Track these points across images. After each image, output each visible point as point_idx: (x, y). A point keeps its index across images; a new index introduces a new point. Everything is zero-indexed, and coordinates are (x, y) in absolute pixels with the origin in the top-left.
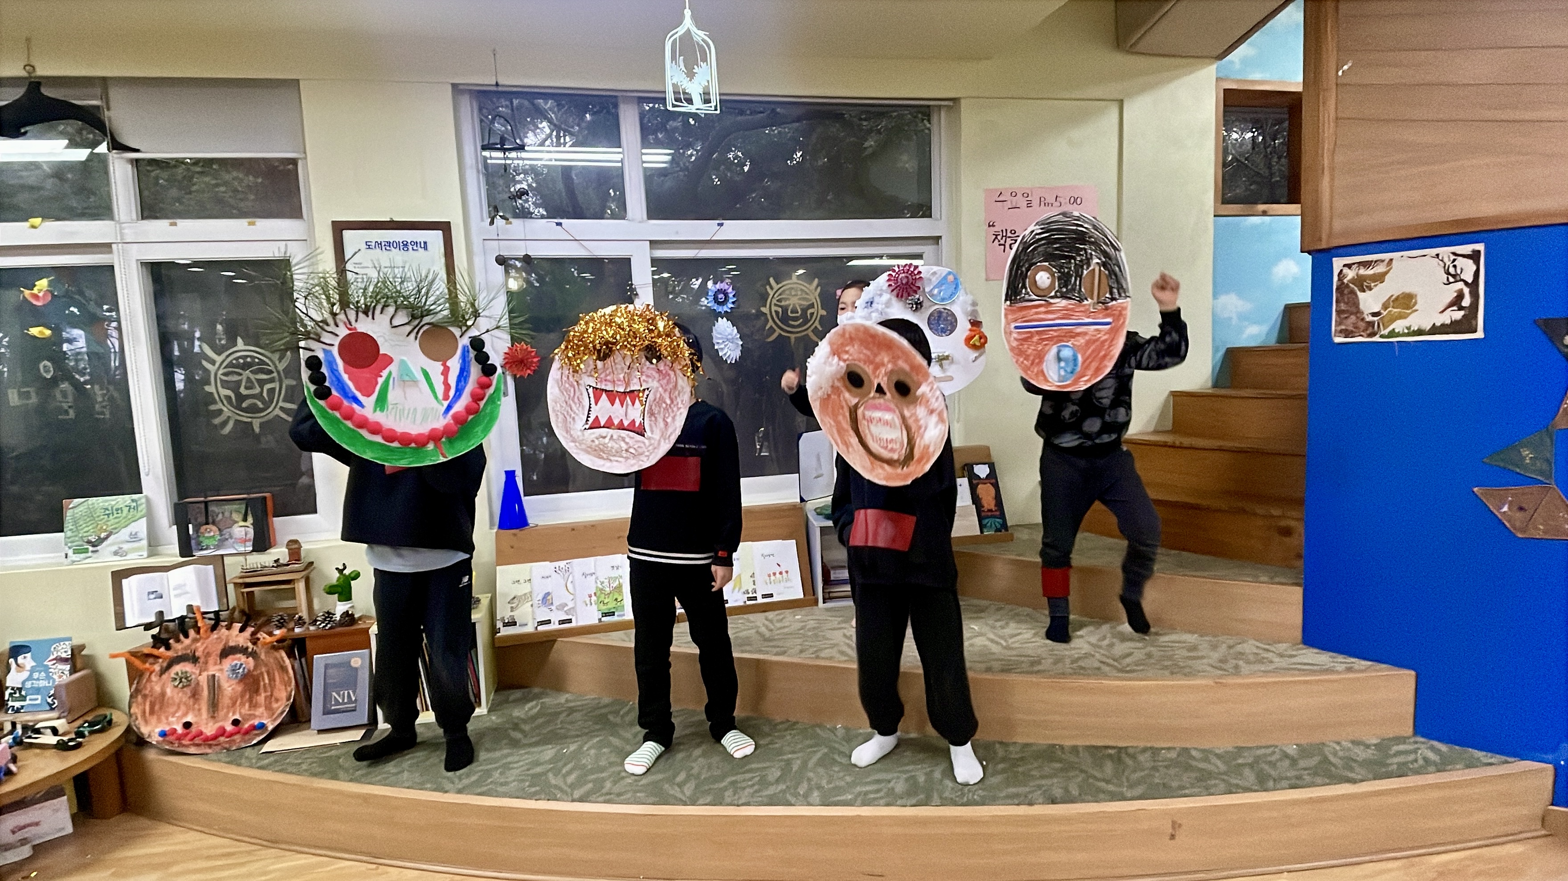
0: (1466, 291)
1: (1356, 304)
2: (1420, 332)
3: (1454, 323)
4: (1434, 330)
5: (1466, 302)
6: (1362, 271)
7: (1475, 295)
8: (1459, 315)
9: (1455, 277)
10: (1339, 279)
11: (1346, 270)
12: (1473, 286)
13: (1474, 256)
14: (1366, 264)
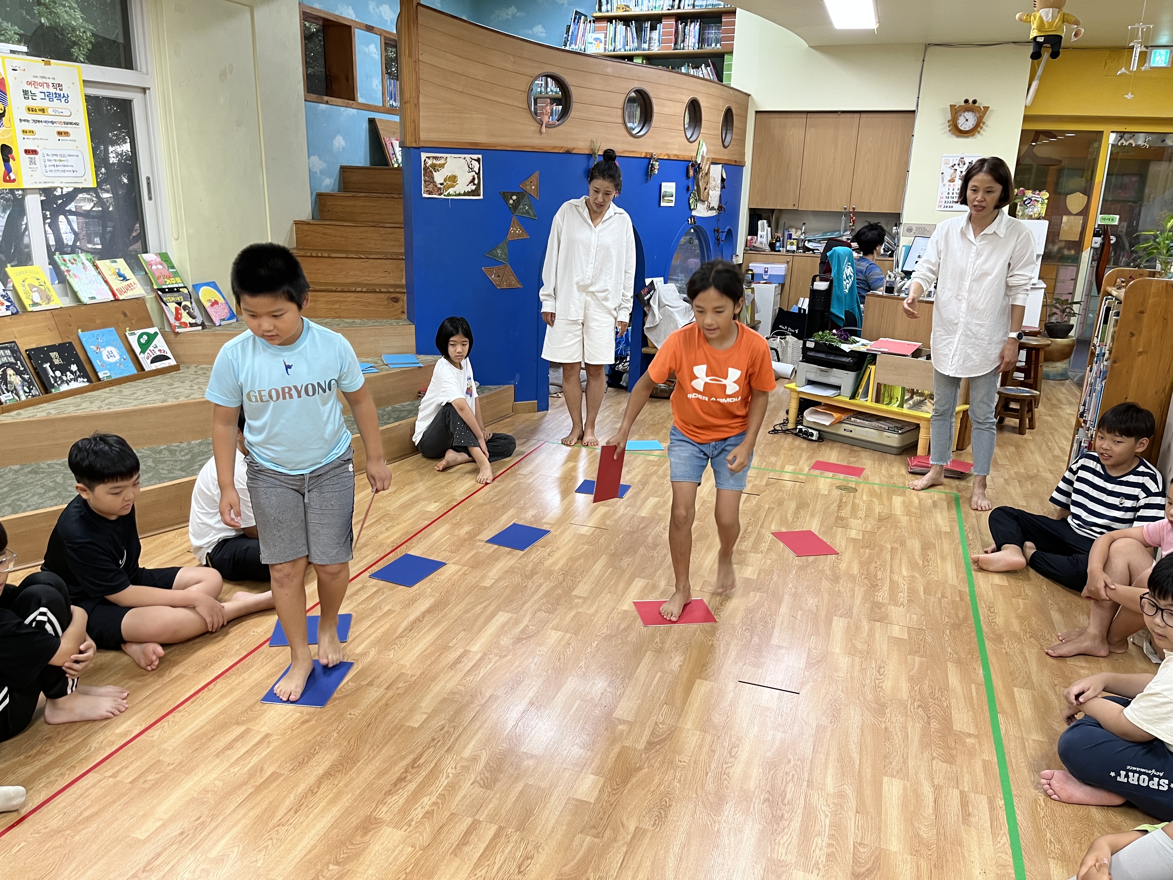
0: (476, 176)
1: (433, 178)
2: (459, 195)
4: (465, 194)
5: (476, 182)
6: (435, 161)
8: (474, 187)
9: (472, 169)
12: (478, 174)
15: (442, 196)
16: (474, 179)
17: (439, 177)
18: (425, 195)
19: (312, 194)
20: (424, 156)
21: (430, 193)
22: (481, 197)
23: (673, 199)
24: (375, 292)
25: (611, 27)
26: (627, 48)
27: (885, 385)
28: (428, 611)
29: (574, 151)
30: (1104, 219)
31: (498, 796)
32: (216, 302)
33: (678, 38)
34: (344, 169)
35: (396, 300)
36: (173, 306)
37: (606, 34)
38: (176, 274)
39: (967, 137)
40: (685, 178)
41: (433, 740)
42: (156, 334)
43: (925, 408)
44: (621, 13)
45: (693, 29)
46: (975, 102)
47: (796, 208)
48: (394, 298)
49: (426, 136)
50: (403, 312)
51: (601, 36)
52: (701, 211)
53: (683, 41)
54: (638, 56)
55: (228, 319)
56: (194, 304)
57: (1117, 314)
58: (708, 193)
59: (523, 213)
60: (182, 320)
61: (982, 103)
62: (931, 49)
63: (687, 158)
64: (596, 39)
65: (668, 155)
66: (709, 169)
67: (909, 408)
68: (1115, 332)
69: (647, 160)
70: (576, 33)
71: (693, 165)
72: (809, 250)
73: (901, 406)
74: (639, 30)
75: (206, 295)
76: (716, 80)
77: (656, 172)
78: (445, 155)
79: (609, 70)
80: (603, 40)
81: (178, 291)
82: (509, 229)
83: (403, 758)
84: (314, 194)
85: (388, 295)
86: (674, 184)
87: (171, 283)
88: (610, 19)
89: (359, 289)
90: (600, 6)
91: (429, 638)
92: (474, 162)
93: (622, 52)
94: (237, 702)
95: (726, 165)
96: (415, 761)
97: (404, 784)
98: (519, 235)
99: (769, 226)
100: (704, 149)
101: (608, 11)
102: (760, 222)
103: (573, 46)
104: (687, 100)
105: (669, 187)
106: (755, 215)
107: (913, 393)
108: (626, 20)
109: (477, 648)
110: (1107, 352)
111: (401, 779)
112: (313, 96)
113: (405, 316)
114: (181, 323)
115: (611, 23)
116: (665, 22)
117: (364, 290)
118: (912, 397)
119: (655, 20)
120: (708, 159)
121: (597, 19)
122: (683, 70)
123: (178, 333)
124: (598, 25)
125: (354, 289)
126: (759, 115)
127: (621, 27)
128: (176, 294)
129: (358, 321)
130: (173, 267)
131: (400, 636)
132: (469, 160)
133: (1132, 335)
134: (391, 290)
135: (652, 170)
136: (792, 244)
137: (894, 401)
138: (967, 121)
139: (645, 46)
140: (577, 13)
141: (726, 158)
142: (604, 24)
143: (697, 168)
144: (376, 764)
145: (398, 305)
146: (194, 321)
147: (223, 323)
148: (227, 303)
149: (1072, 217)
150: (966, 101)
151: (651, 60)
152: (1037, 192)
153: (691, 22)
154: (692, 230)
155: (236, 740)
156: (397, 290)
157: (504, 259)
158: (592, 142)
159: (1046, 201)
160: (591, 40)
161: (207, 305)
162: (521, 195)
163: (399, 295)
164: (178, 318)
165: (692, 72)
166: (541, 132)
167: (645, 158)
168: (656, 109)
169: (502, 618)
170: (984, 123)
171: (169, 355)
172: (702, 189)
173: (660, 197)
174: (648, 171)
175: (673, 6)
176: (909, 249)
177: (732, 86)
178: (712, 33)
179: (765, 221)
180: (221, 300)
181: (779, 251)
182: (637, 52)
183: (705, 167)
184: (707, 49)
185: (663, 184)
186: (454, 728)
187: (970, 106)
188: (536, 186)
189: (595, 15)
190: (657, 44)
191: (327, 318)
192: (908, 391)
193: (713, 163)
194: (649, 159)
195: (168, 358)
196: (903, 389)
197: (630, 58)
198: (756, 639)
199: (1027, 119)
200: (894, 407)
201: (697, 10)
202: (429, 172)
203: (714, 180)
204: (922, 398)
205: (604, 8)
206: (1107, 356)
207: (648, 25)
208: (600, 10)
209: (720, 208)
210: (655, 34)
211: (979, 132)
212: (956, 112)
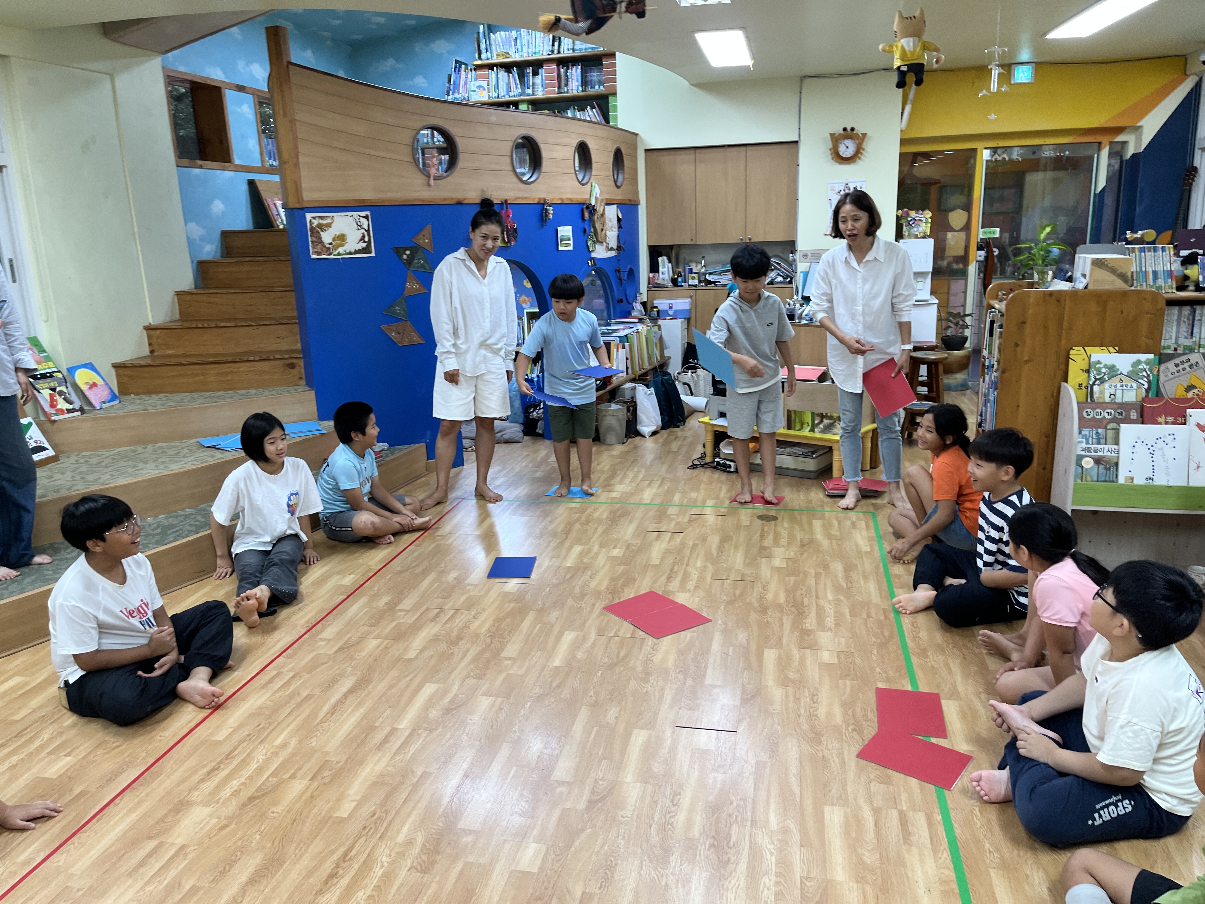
0: (366, 233)
1: (320, 238)
2: (350, 253)
3: (363, 249)
4: (356, 252)
6: (321, 221)
7: (369, 235)
9: (360, 227)
10: (311, 225)
11: (313, 220)
12: (368, 231)
13: (366, 217)
14: (322, 218)
15: (332, 256)
16: (364, 236)
17: (327, 237)
18: (314, 257)
19: (192, 262)
20: (309, 216)
21: (319, 253)
22: (373, 254)
23: (571, 242)
24: (269, 359)
25: (493, 75)
26: (511, 94)
27: (795, 412)
28: (351, 691)
29: (466, 202)
30: (985, 233)
31: (437, 879)
32: (94, 385)
33: (562, 82)
34: (226, 235)
35: (292, 366)
36: (46, 393)
37: (488, 82)
38: (48, 359)
39: (849, 164)
40: (580, 220)
41: (365, 828)
42: (30, 424)
43: (835, 430)
44: (501, 60)
45: (575, 72)
46: (853, 129)
47: (693, 242)
48: (290, 364)
49: (309, 196)
50: (301, 378)
51: (484, 84)
52: (600, 252)
53: (566, 85)
54: (523, 101)
55: (110, 401)
56: (70, 388)
57: (1001, 326)
58: (606, 235)
59: (418, 268)
60: (58, 407)
61: (860, 129)
62: (807, 81)
63: (581, 201)
64: (479, 87)
65: (561, 199)
66: (604, 210)
67: (821, 432)
68: (1000, 344)
69: (541, 206)
70: (457, 82)
71: (587, 208)
72: (710, 282)
73: (812, 430)
74: (522, 76)
75: (82, 377)
76: (603, 122)
77: (551, 216)
78: (331, 214)
79: (493, 119)
80: (486, 87)
81: (51, 376)
82: (405, 284)
83: (333, 852)
84: (195, 262)
85: (283, 362)
86: (570, 228)
87: (43, 369)
88: (491, 67)
89: (252, 358)
90: (480, 54)
91: (354, 719)
92: (362, 220)
93: (507, 99)
94: (147, 815)
95: (621, 205)
96: (346, 854)
97: (335, 881)
98: (417, 290)
99: (670, 262)
100: (597, 191)
101: (488, 59)
102: (660, 259)
103: (456, 95)
104: (575, 142)
105: (565, 231)
106: (655, 252)
107: (822, 416)
108: (507, 67)
109: (404, 724)
110: (996, 363)
111: (333, 876)
112: (185, 161)
113: (303, 382)
114: (57, 410)
115: (493, 70)
116: (546, 67)
117: (257, 358)
118: (822, 421)
119: (537, 65)
120: (602, 200)
121: (478, 68)
122: (570, 114)
123: (54, 421)
124: (479, 73)
125: (245, 359)
126: (649, 153)
127: (503, 74)
128: (49, 380)
129: (253, 391)
130: (44, 351)
131: (322, 722)
132: (357, 217)
133: (1017, 345)
134: (286, 356)
135: (546, 216)
136: (693, 278)
137: (805, 426)
138: (847, 148)
139: (529, 91)
140: (457, 62)
141: (620, 197)
142: (486, 72)
143: (592, 210)
144: (305, 862)
145: (295, 372)
146: (71, 407)
147: (104, 406)
148: (107, 384)
149: (956, 233)
150: (845, 129)
151: (537, 105)
152: (921, 212)
153: (573, 66)
154: (593, 272)
155: (149, 855)
156: (293, 356)
157: (403, 316)
158: (483, 191)
159: (930, 220)
160: (473, 88)
161: (84, 388)
162: (415, 249)
163: (294, 361)
164: (53, 405)
165: (578, 114)
166: (429, 185)
167: (538, 203)
168: (545, 154)
169: (429, 689)
170: (863, 149)
171: (46, 445)
172: (599, 230)
173: (556, 241)
174: (543, 216)
175: (553, 51)
176: (806, 275)
177: (619, 126)
178: (594, 76)
179: (665, 258)
180: (100, 382)
181: (682, 286)
182: (522, 98)
183: (600, 208)
184: (591, 91)
185: (559, 228)
186: (387, 812)
187: (849, 133)
188: (430, 239)
189: (475, 63)
190: (541, 89)
191: (219, 390)
192: (818, 415)
193: (607, 204)
194: (542, 204)
195: (44, 449)
196: (813, 414)
197: (516, 104)
198: (689, 682)
199: (904, 142)
200: (806, 432)
201: (577, 53)
202: (316, 232)
203: (610, 221)
204: (832, 421)
205: (484, 56)
206: (995, 367)
207: (530, 70)
208: (480, 58)
209: (619, 248)
210: (538, 79)
211: (860, 158)
212: (836, 140)
